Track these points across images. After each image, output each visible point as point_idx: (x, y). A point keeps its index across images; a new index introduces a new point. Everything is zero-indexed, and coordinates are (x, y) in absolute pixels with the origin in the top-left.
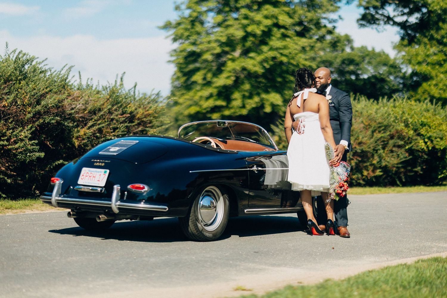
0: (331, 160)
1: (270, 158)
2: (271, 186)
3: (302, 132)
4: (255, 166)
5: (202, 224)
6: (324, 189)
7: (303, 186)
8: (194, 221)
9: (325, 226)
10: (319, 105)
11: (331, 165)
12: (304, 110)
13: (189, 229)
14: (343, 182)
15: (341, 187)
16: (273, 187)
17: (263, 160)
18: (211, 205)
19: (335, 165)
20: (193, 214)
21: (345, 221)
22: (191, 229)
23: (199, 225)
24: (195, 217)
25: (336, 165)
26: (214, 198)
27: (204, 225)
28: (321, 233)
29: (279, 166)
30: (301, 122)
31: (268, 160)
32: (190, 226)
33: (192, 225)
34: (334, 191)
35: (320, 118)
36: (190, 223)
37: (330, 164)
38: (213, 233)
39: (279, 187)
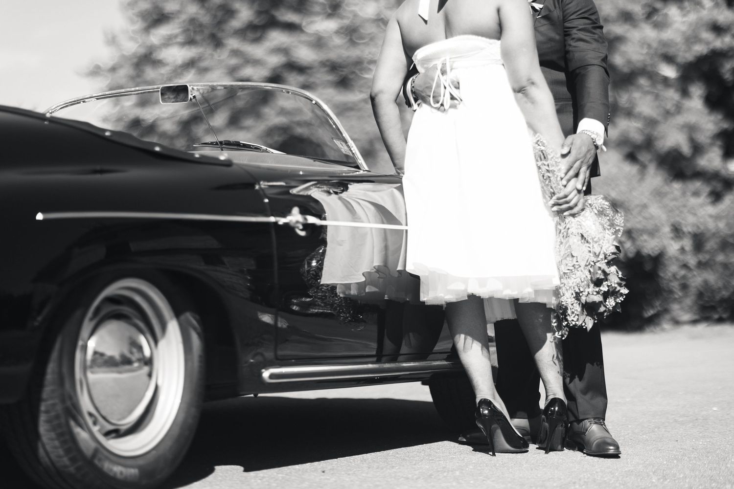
0: (554, 193)
1: (343, 191)
2: (348, 286)
3: (447, 102)
4: (296, 210)
5: (95, 429)
6: (537, 292)
7: (465, 281)
8: (57, 417)
9: (530, 418)
10: (498, 11)
11: (560, 213)
12: (449, 29)
13: (41, 452)
14: (604, 266)
15: (598, 283)
16: (353, 292)
17: (317, 193)
18: (131, 353)
19: (571, 208)
20: (53, 391)
21: (598, 400)
22: (48, 448)
23: (82, 435)
24: (63, 401)
25: (575, 210)
26: (141, 325)
27: (107, 434)
28: (519, 445)
29: (371, 218)
30: (443, 72)
31: (334, 196)
32: (45, 439)
33: (53, 435)
34: (578, 296)
35: (507, 56)
36: (43, 428)
37: (555, 208)
38: (141, 462)
39: (374, 289)
